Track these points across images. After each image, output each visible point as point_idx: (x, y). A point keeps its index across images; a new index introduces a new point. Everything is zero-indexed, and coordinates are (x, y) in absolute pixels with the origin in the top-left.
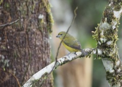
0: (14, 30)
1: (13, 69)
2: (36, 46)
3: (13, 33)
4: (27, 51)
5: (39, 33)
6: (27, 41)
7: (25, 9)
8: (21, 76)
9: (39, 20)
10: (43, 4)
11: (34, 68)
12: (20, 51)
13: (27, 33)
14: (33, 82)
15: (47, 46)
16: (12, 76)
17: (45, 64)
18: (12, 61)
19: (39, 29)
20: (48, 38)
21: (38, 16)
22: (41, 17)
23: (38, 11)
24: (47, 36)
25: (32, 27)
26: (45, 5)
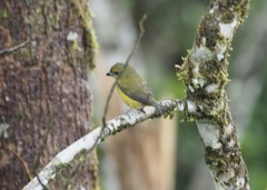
0: (18, 64)
1: (16, 144)
2: (62, 96)
3: (15, 69)
4: (44, 107)
5: (68, 69)
6: (44, 85)
7: (41, 21)
8: (32, 156)
9: (68, 44)
10: (76, 11)
11: (60, 141)
12: (30, 107)
13: (44, 70)
14: (57, 169)
15: (85, 96)
16: (15, 158)
17: (82, 132)
18: (14, 127)
19: (68, 62)
20: (86, 79)
21: (66, 35)
22: (73, 37)
23: (67, 25)
24: (84, 76)
25: (54, 58)
26: (81, 12)
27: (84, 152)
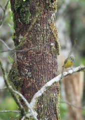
0: (35, 53)
1: (33, 79)
2: (48, 63)
3: (34, 55)
4: (43, 67)
5: (50, 55)
6: (43, 59)
7: (42, 39)
8: (38, 83)
9: (51, 47)
10: (54, 36)
11: (47, 78)
12: (38, 67)
13: (43, 55)
14: (47, 88)
15: (56, 64)
16: (33, 83)
17: (55, 76)
18: (33, 73)
19: (51, 52)
20: (56, 58)
21: (50, 44)
22: (52, 44)
23: (50, 40)
24: (56, 57)
25: (46, 51)
26: (55, 36)
27: (55, 82)
